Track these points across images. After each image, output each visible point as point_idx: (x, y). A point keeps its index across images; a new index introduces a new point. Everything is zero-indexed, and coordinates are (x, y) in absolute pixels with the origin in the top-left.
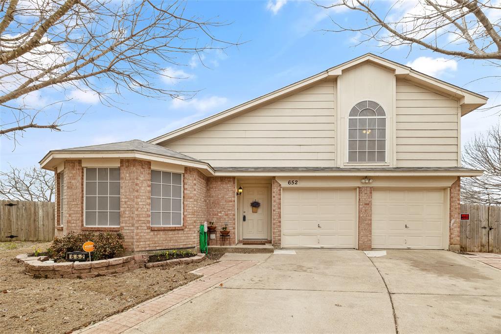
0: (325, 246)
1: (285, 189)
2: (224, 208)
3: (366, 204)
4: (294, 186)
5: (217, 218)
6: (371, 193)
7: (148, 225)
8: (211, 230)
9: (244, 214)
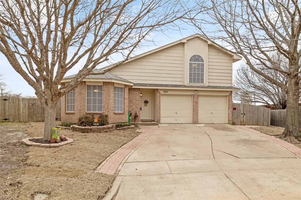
0: (179, 122)
1: (162, 95)
2: (135, 104)
3: (196, 103)
4: (166, 93)
6: (198, 97)
9: (141, 107)
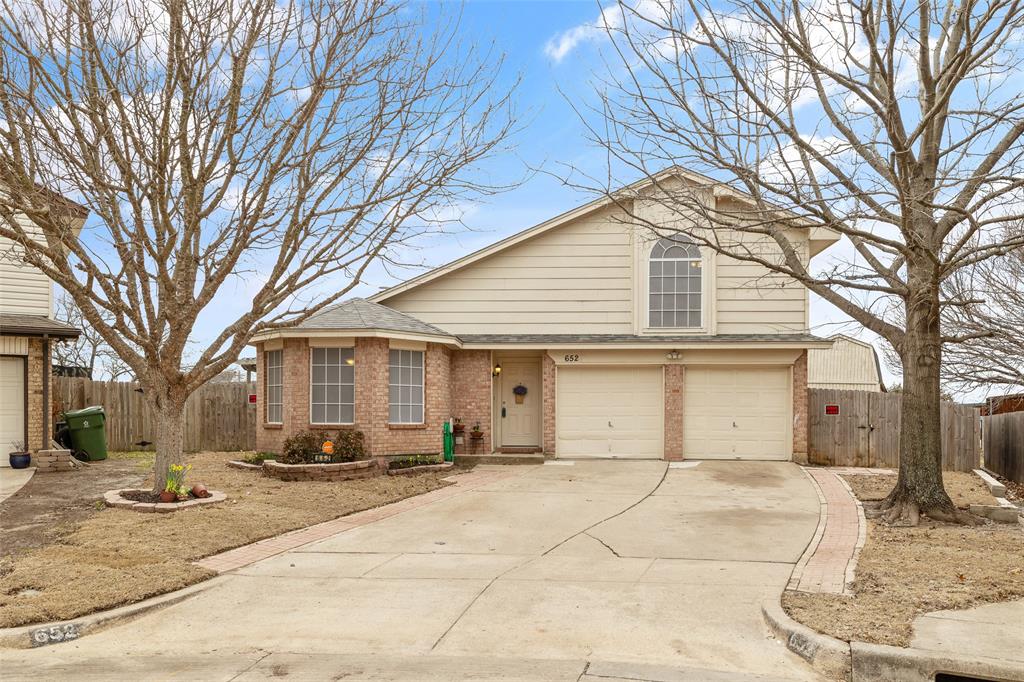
0: (619, 456)
1: (560, 368)
2: (475, 398)
3: (674, 391)
4: (574, 363)
5: (466, 413)
6: (682, 374)
7: (386, 422)
8: (458, 430)
9: (504, 406)
